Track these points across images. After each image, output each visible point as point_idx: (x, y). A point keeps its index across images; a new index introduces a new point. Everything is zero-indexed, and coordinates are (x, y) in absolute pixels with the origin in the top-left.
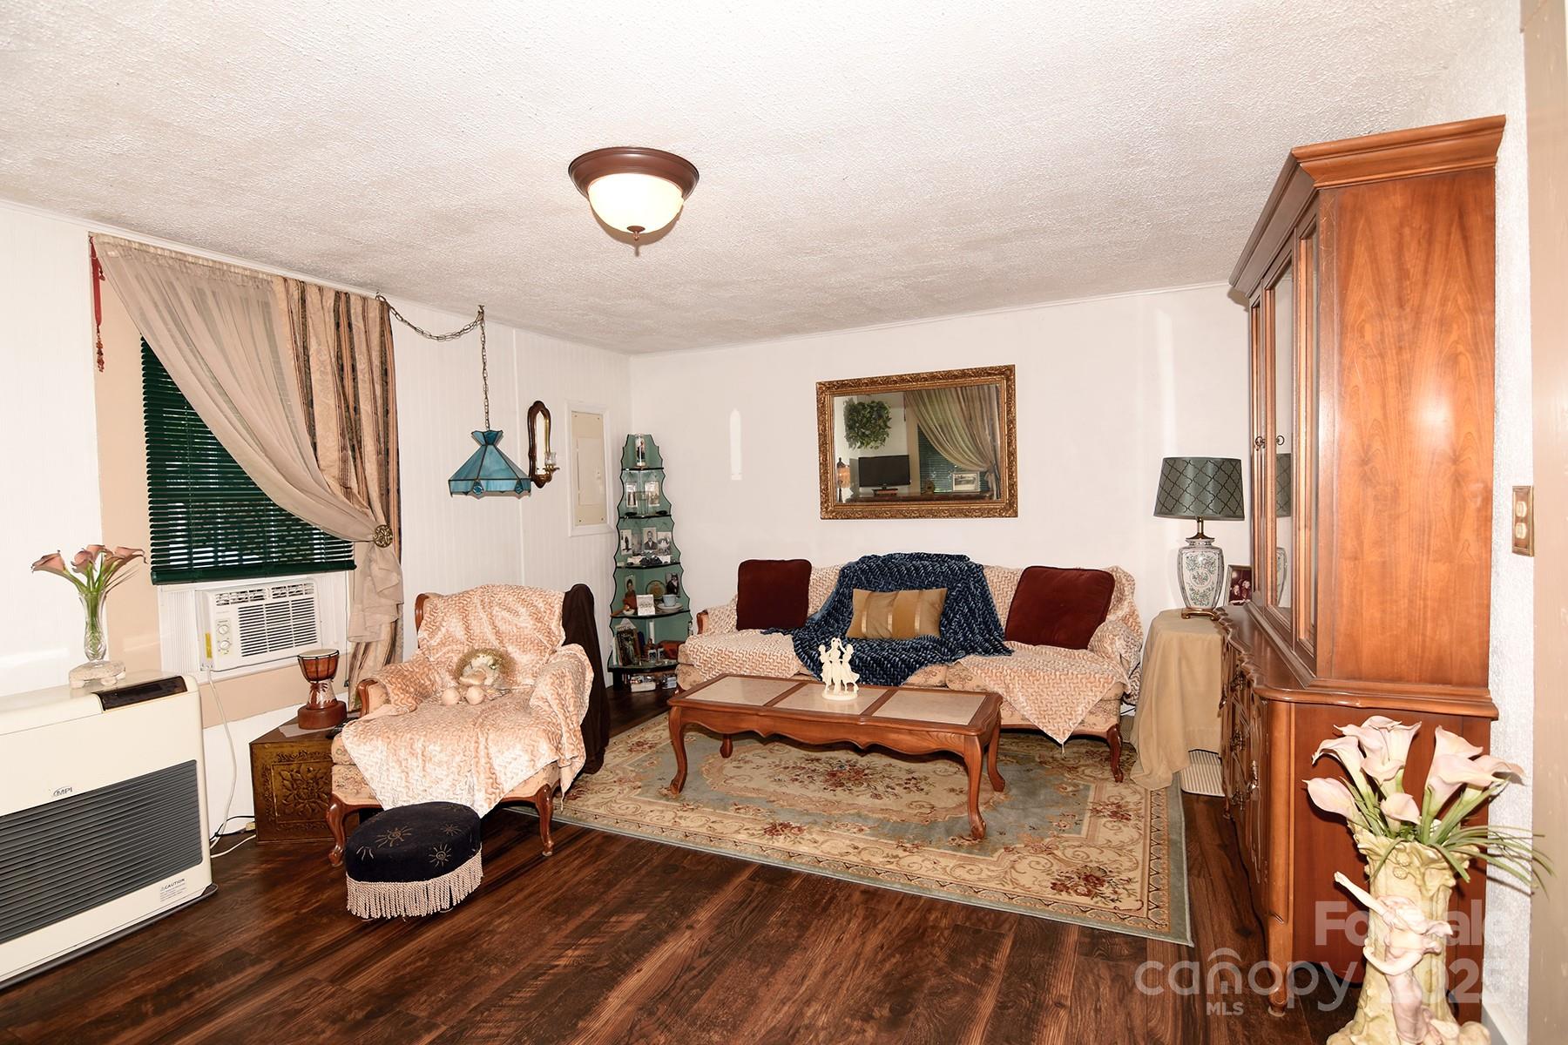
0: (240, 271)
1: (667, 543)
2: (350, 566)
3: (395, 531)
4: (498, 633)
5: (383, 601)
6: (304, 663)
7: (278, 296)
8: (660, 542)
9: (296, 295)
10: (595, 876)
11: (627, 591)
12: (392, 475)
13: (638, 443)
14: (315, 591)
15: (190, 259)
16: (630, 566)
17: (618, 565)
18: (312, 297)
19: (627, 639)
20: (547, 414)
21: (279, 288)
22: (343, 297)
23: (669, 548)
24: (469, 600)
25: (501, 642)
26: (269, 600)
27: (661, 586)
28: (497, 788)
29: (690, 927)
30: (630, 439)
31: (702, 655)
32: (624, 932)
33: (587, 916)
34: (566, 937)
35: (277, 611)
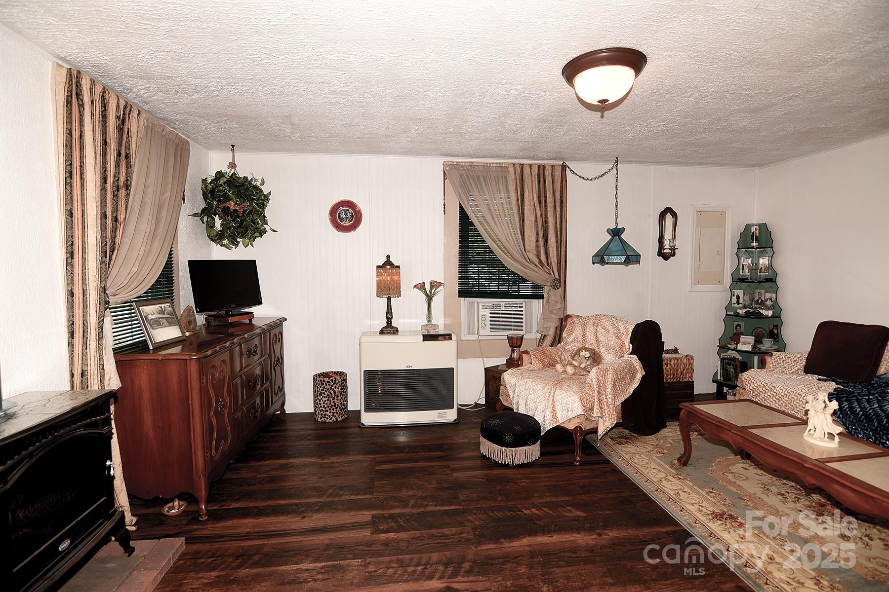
0: (495, 165)
1: (772, 301)
2: (542, 297)
3: (563, 281)
4: (598, 341)
5: (553, 316)
6: (510, 339)
7: (511, 173)
8: (766, 300)
9: (519, 170)
10: (586, 485)
11: (735, 331)
12: (563, 253)
13: (753, 229)
14: (524, 307)
15: (475, 164)
16: (737, 315)
17: (728, 313)
18: (527, 171)
19: (729, 364)
20: (674, 215)
21: (511, 169)
22: (542, 167)
23: (773, 305)
24: (588, 321)
25: (598, 346)
26: (503, 309)
27: (765, 333)
28: (555, 419)
29: (600, 535)
30: (748, 227)
31: (752, 384)
32: (566, 516)
33: (560, 500)
34: (540, 503)
35: (506, 315)
